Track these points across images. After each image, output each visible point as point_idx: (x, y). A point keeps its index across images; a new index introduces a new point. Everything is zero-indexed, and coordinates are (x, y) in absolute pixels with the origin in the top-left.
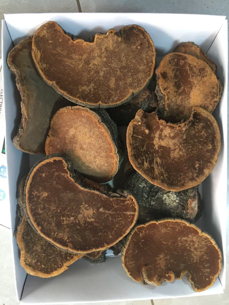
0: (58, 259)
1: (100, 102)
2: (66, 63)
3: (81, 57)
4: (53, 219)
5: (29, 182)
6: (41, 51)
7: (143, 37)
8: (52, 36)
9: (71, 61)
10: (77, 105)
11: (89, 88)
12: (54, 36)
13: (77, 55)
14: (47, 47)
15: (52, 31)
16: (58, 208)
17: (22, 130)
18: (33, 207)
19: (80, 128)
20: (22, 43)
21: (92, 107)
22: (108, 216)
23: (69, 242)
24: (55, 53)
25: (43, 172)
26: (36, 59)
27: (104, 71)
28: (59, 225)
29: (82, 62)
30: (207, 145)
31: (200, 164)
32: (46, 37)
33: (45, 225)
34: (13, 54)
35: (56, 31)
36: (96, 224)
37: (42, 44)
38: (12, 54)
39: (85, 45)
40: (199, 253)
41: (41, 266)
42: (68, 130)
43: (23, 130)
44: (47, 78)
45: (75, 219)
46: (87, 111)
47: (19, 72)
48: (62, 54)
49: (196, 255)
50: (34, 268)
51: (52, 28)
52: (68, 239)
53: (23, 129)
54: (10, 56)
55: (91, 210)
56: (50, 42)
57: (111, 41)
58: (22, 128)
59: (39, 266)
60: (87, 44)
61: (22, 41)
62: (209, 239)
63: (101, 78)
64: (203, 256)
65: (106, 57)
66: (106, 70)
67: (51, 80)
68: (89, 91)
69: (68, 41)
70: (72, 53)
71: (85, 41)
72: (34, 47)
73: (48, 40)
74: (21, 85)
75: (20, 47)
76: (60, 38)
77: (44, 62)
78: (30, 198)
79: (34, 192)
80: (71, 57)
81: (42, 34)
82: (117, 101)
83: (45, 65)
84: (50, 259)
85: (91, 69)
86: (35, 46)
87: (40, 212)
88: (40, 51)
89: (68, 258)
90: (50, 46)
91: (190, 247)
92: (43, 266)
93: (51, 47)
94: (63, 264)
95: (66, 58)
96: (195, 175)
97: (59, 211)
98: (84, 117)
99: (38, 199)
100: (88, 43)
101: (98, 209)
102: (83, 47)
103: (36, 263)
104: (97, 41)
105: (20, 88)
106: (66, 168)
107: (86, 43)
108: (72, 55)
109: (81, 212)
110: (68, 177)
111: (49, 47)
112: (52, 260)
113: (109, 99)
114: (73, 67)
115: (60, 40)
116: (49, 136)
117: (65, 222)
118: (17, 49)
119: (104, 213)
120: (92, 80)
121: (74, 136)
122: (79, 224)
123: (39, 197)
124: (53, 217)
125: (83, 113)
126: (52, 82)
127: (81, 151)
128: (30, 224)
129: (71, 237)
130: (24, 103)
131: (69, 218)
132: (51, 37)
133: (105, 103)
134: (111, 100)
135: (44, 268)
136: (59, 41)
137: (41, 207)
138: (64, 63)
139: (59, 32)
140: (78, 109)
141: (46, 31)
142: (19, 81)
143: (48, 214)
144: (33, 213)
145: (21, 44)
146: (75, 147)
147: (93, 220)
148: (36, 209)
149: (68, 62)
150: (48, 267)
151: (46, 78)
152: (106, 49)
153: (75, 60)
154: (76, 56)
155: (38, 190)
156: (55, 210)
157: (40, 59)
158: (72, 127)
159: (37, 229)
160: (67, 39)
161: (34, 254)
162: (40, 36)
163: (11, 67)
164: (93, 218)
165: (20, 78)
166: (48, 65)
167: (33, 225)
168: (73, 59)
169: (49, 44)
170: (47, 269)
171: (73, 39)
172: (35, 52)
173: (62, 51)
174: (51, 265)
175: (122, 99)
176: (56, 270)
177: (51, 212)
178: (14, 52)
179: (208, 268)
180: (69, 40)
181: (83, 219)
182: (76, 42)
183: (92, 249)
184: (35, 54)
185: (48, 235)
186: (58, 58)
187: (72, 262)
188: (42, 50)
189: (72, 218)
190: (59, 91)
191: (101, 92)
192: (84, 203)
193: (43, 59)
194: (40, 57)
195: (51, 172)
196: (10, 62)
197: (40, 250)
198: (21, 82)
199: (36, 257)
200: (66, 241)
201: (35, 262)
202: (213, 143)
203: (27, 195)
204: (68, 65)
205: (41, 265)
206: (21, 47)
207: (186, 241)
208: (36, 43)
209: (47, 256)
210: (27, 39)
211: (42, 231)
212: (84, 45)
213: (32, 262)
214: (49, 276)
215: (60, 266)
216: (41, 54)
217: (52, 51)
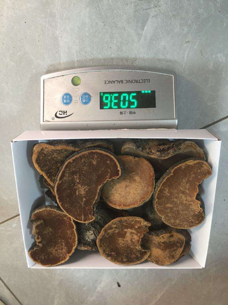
1: (157, 200)
3: (187, 189)
4: (78, 169)
5: (104, 153)
7: (196, 223)
8: (202, 172)
9: (185, 183)
10: (156, 183)
11: (167, 193)
14: (195, 169)
15: (206, 172)
16: (85, 171)
18: (86, 155)
19: (140, 186)
21: (154, 195)
22: (80, 203)
23: (62, 181)
24: (191, 173)
25: (110, 162)
26: (189, 162)
27: (177, 201)
28: (74, 173)
29: (184, 190)
30: (126, 258)
31: (114, 255)
33: (74, 164)
35: (206, 174)
36: (74, 196)
37: (198, 166)
39: (194, 194)
40: (54, 252)
42: (139, 174)
44: (175, 169)
45: (78, 183)
46: (152, 192)
48: (190, 177)
49: (53, 250)
50: (41, 153)
51: (208, 172)
55: (84, 193)
56: (199, 171)
57: (195, 208)
62: (65, 259)
63: (172, 200)
64: (52, 254)
65: (186, 204)
66: (178, 203)
67: (173, 172)
68: (165, 193)
69: (198, 182)
70: (190, 183)
72: (197, 162)
73: (200, 169)
76: (201, 177)
77: (186, 167)
78: (92, 153)
79: (96, 155)
80: (188, 183)
81: (204, 166)
82: (157, 208)
83: (184, 168)
85: (179, 194)
87: (83, 161)
89: (48, 175)
91: (57, 247)
92: (41, 158)
93: (195, 171)
94: (44, 171)
95: (187, 180)
96: (107, 253)
97: (83, 172)
98: (147, 189)
99: (91, 158)
100: (196, 196)
101: (85, 197)
102: (194, 192)
104: (196, 202)
106: (113, 178)
107: (196, 195)
108: (189, 184)
109: (83, 186)
110: (107, 178)
112: (46, 163)
113: (158, 204)
114: (181, 184)
115: (199, 177)
116: (134, 158)
117: (75, 177)
119: (82, 201)
120: (172, 195)
121: (135, 180)
122: (74, 185)
123: (93, 159)
124: (79, 168)
125: (150, 188)
127: (125, 186)
128: (74, 154)
129: (65, 181)
131: (79, 179)
133: (156, 202)
134: (158, 205)
137: (86, 160)
138: (184, 178)
140: (153, 185)
141: (206, 169)
143: (81, 166)
144: (82, 156)
146: (127, 181)
147: (77, 194)
148: (85, 158)
149: (185, 181)
150: (41, 161)
152: (191, 204)
153: (186, 185)
154: (188, 186)
155: (97, 158)
156: (84, 170)
158: (141, 179)
159: (71, 159)
160: (200, 181)
161: (51, 153)
162: (203, 164)
164: (79, 194)
167: (73, 157)
169: (197, 170)
170: (39, 160)
171: (199, 185)
172: (193, 162)
173: (192, 177)
174: (42, 163)
175: (158, 211)
176: (39, 166)
177: (82, 167)
178: (194, 146)
179: (45, 258)
181: (78, 188)
182: (197, 188)
183: (58, 195)
184: (191, 162)
185: (66, 167)
186: (188, 174)
188: (194, 166)
189: (78, 181)
190: (166, 177)
191: (163, 199)
192: (89, 188)
193: (188, 166)
195: (111, 167)
196: (188, 144)
197: (53, 156)
199: (48, 154)
200: (63, 179)
201: (44, 153)
202: (127, 261)
203: (94, 151)
204: (183, 181)
205: (42, 156)
207: (62, 245)
208: (199, 163)
209: (49, 160)
211: (70, 162)
213: (44, 151)
214: (34, 161)
215: (42, 169)
216: (191, 165)
217: (193, 172)
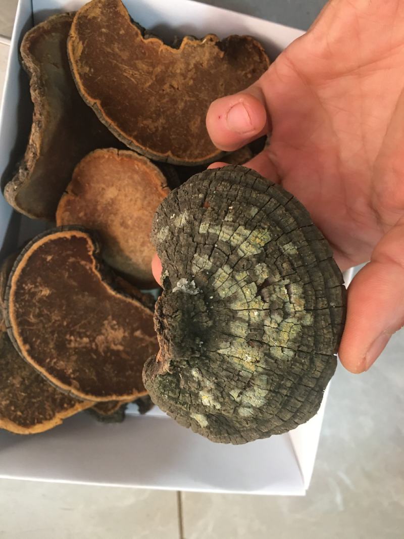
0: (48, 405)
1: (169, 153)
2: (125, 74)
3: (151, 69)
4: (53, 335)
5: (22, 265)
6: (86, 43)
8: (108, 21)
9: (133, 72)
10: (128, 149)
11: (156, 125)
12: (112, 22)
13: (146, 64)
14: (97, 39)
15: (111, 12)
16: (64, 318)
17: (25, 173)
18: (20, 310)
19: (127, 189)
20: (53, 20)
21: (154, 158)
22: (147, 346)
23: (74, 379)
24: (108, 52)
25: (48, 253)
26: (73, 54)
27: (186, 102)
28: (62, 347)
29: (152, 79)
32: (99, 20)
33: (38, 343)
34: (33, 37)
35: (117, 14)
36: (124, 356)
37: (89, 31)
38: (32, 35)
39: (164, 51)
41: (15, 414)
43: (28, 174)
44: (86, 92)
45: (90, 341)
46: (145, 163)
47: (39, 70)
48: (120, 56)
50: (3, 414)
51: (111, 8)
52: (74, 372)
53: (27, 171)
54: (27, 38)
55: (122, 330)
56: (104, 30)
57: (207, 54)
58: (26, 169)
59: (11, 412)
60: (166, 49)
61: (53, 17)
63: (178, 112)
65: (194, 80)
66: (190, 101)
67: (94, 97)
68: (154, 129)
69: (135, 37)
70: (137, 59)
71: (165, 43)
72: (75, 33)
73: (100, 27)
74: (39, 94)
75: (48, 27)
76: (122, 29)
77: (86, 62)
78: (17, 294)
79: (27, 285)
80: (135, 64)
81: (93, 15)
82: (196, 158)
83: (88, 69)
84: (34, 403)
85: (165, 92)
86: (77, 33)
87: (32, 319)
88: (83, 44)
89: (65, 405)
92: (19, 413)
93: (104, 40)
94: (54, 415)
95: (126, 65)
97: (65, 323)
98: (137, 172)
99: (32, 298)
100: (169, 48)
101: (133, 330)
102: (159, 53)
103: (7, 406)
104: (184, 48)
105: (35, 99)
106: (91, 253)
107: (165, 46)
108: (137, 62)
109: (104, 331)
110: (91, 269)
111: (100, 39)
112: (36, 405)
113: (185, 151)
114: (136, 83)
115: (122, 32)
116: (67, 192)
117: (73, 345)
118: (41, 30)
119: (142, 340)
120: (164, 112)
121: (113, 201)
122: (96, 351)
123: (34, 294)
124: (52, 333)
125: (138, 165)
126: (95, 101)
127: (122, 229)
128: (11, 337)
129: (78, 371)
130: (40, 125)
131: (81, 338)
132: (107, 24)
133: (178, 156)
134: (188, 152)
135: (20, 416)
136: (119, 33)
137: (34, 313)
138: (121, 73)
139: (123, 17)
140: (130, 157)
141: (100, 10)
142: (36, 86)
143: (46, 326)
144: (19, 320)
145: (50, 22)
146: (112, 221)
147: (120, 348)
148: (26, 313)
149: (128, 72)
150: (27, 416)
151: (85, 90)
152: (196, 66)
153: (140, 71)
154: (144, 66)
155: (34, 283)
156: (59, 320)
157: (80, 56)
158: (113, 185)
159: (22, 348)
160: (134, 33)
161: (7, 390)
162: (87, 17)
163: (26, 58)
164: (121, 344)
165: (39, 82)
166: (92, 70)
167: (16, 341)
168: (138, 70)
169: (101, 34)
170: (25, 419)
171: (143, 35)
172: (73, 42)
173: (120, 50)
174: (34, 412)
175: (206, 156)
176: (40, 422)
177: (50, 324)
178: (36, 33)
180: (137, 34)
181: (105, 344)
182: (149, 42)
183: (111, 395)
184: (73, 46)
185: (40, 362)
186: (111, 60)
187: (70, 413)
188: (87, 40)
189: (86, 340)
190: (104, 119)
191: (173, 136)
192: (110, 317)
193: (85, 58)
194: (82, 53)
195: (64, 254)
196: (26, 49)
197: (18, 386)
198: (40, 89)
199: (9, 397)
200: (70, 375)
201: (5, 404)
203: (14, 288)
204: (126, 77)
205: (15, 411)
206: (50, 26)
208: (78, 27)
209: (29, 397)
210: (62, 16)
211: (30, 352)
212: (162, 50)
214: (27, 432)
215: (48, 417)
216: (84, 48)
217: (104, 47)
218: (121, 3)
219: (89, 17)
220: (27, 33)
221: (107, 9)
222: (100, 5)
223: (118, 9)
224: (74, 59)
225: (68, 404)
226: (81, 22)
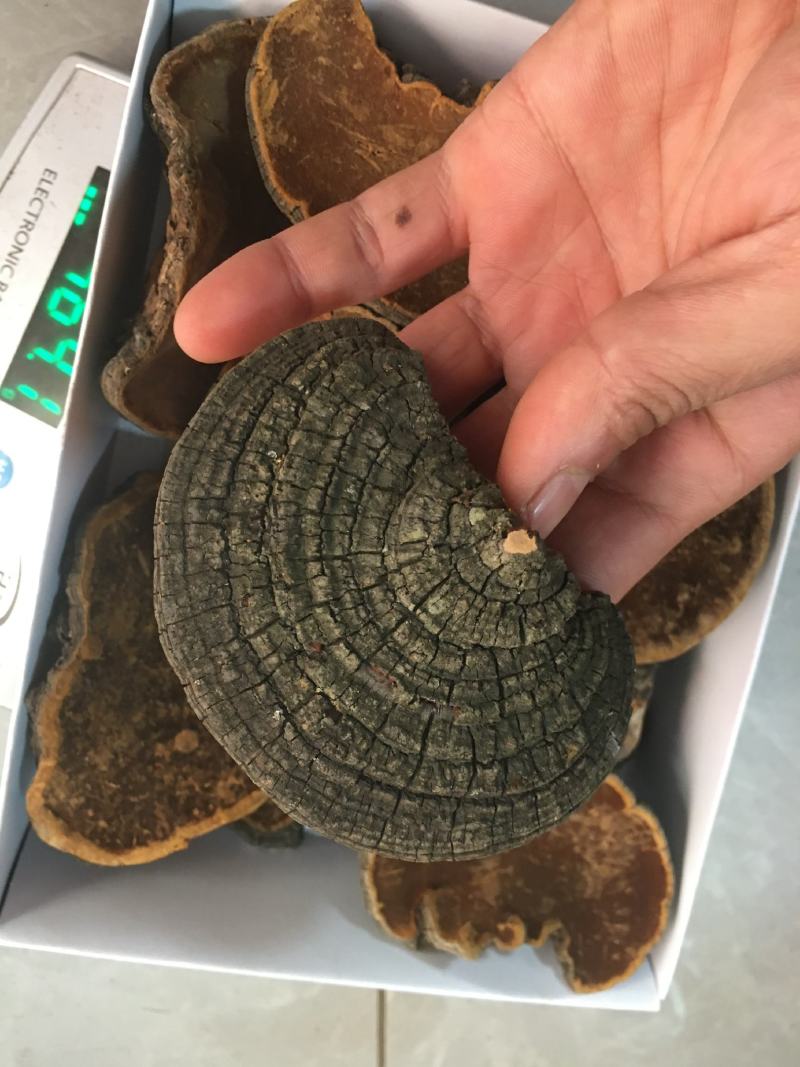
0: (160, 811)
2: (358, 151)
3: (411, 145)
6: (285, 83)
8: (331, 41)
9: (374, 148)
12: (339, 44)
13: (403, 132)
14: (308, 76)
15: (338, 24)
17: (148, 342)
20: (218, 33)
24: (327, 105)
26: (259, 105)
31: (692, 594)
32: (314, 38)
34: (178, 64)
37: (293, 60)
38: (175, 62)
39: (440, 109)
40: (604, 871)
41: (93, 823)
43: (153, 343)
44: (281, 185)
47: (186, 133)
48: (351, 115)
50: (71, 823)
51: (341, 15)
54: (166, 66)
56: (322, 60)
58: (150, 334)
59: (88, 821)
60: (447, 105)
61: (219, 27)
62: (649, 828)
64: (615, 879)
67: (295, 195)
69: (385, 76)
70: (385, 121)
71: (444, 94)
72: (265, 61)
73: (315, 54)
74: (187, 182)
75: (208, 46)
76: (358, 58)
77: (284, 125)
80: (380, 131)
81: (302, 27)
83: (286, 137)
84: (133, 804)
86: (269, 62)
88: (280, 84)
89: (196, 812)
90: (316, 75)
92: (102, 824)
93: (322, 80)
94: (172, 829)
95: (362, 134)
96: (671, 625)
100: (452, 104)
102: (431, 112)
103: (81, 808)
105: (179, 192)
107: (445, 100)
108: (384, 127)
111: (314, 77)
112: (138, 808)
114: (379, 169)
115: (358, 65)
118: (195, 51)
126: (298, 203)
130: (185, 246)
132: (330, 47)
135: (104, 830)
136: (351, 67)
138: (350, 147)
139: (362, 35)
141: (318, 18)
142: (182, 166)
145: (212, 36)
149: (364, 147)
150: (118, 829)
151: (278, 180)
153: (390, 147)
154: (397, 136)
157: (272, 111)
160: (382, 68)
161: (82, 777)
162: (290, 30)
163: (162, 106)
165: (187, 157)
166: (295, 141)
168: (383, 143)
169: (316, 67)
170: (114, 836)
171: (400, 73)
172: (260, 81)
173: (353, 102)
174: (132, 822)
176: (142, 843)
178: (183, 58)
179: (622, 920)
180: (387, 71)
182: (413, 89)
184: (259, 88)
186: (333, 122)
187: (205, 828)
188: (287, 79)
191: (446, 282)
193: (282, 113)
194: (275, 105)
196: (164, 87)
197: (105, 769)
198: (189, 172)
199: (85, 789)
201: (77, 805)
202: (747, 537)
204: (361, 157)
205: (95, 819)
206: (213, 45)
208: (272, 51)
209: (124, 791)
210: (238, 26)
212: (437, 107)
213: (68, 804)
214: (115, 861)
215: (160, 834)
216: (281, 94)
217: (321, 94)
218: (361, 7)
219: (294, 32)
220: (166, 57)
221: (330, 17)
222: (318, 8)
223: (353, 19)
224: (260, 114)
225: (200, 809)
226: (279, 41)
